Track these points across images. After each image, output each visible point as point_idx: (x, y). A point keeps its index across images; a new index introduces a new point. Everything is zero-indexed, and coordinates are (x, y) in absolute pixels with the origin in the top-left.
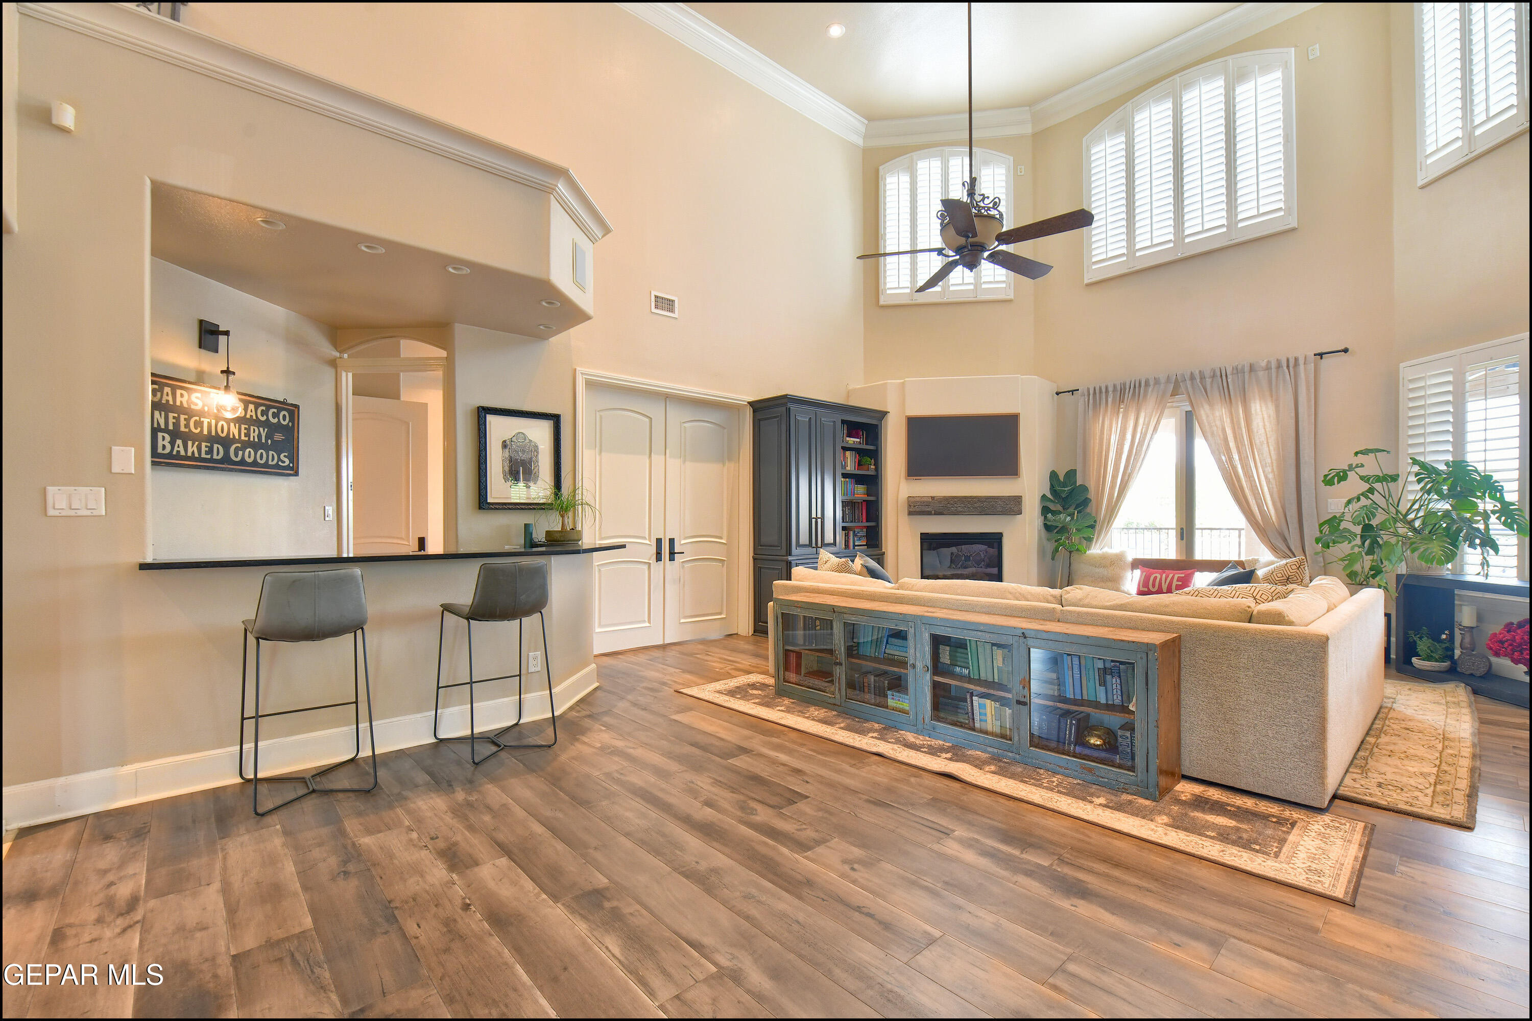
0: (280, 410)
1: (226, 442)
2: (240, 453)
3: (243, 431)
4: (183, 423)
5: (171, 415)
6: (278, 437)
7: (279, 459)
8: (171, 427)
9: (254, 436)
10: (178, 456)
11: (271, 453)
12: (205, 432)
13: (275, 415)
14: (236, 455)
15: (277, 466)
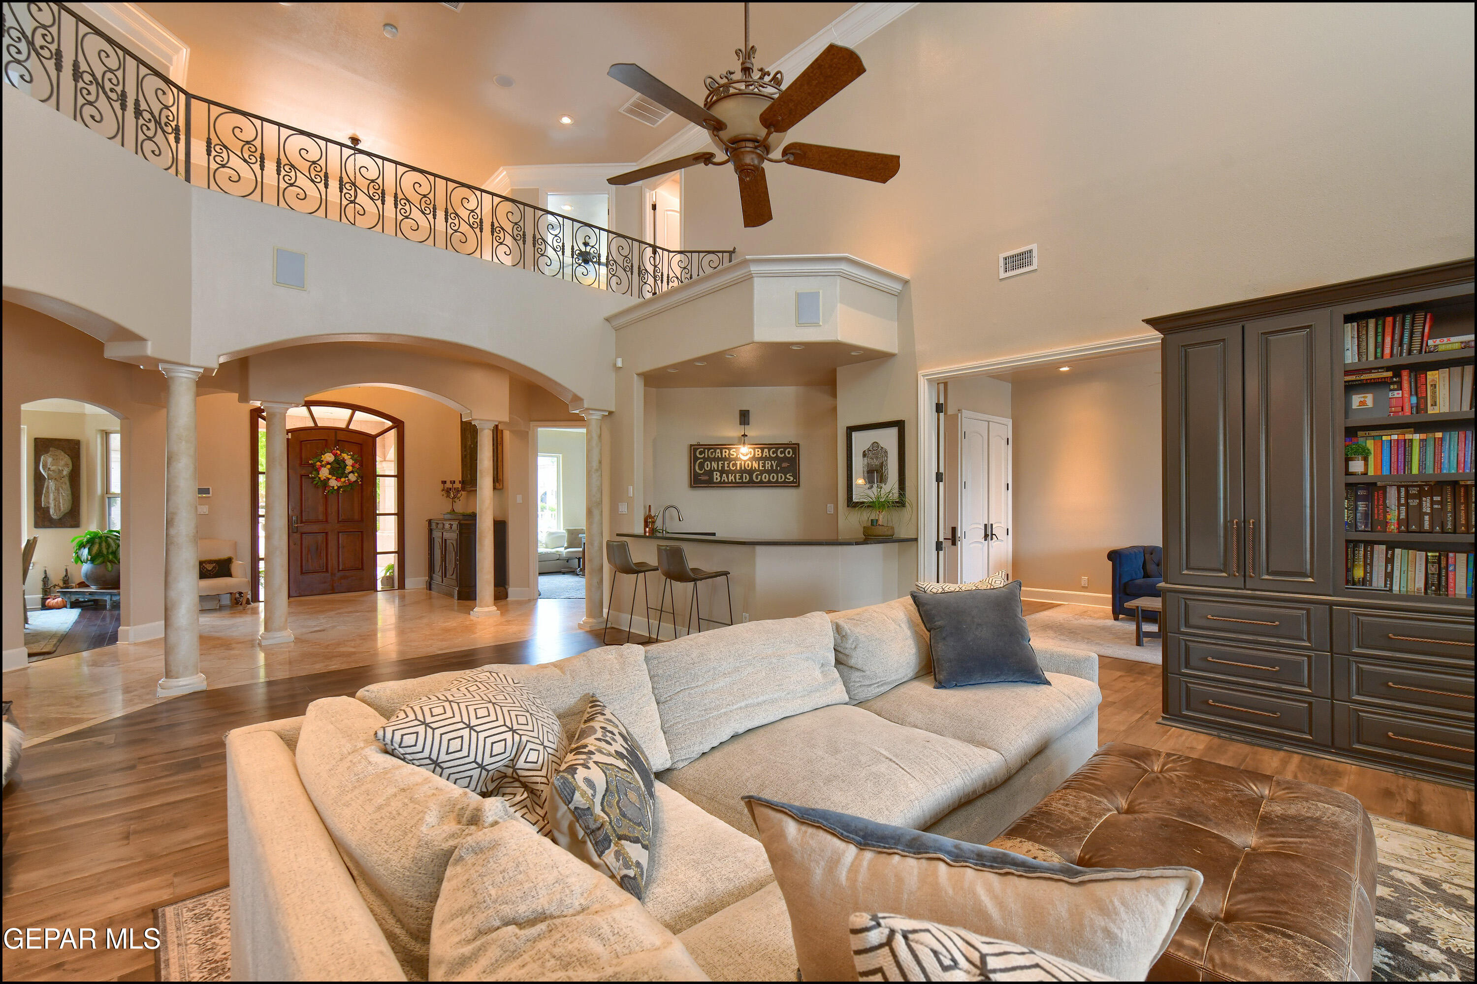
0: (785, 449)
1: (750, 472)
2: (759, 477)
3: (761, 465)
4: (726, 465)
5: (720, 463)
6: (785, 465)
7: (786, 478)
8: (720, 469)
9: (768, 466)
10: (724, 482)
11: (780, 475)
12: (738, 468)
13: (781, 453)
14: (757, 479)
15: (784, 482)
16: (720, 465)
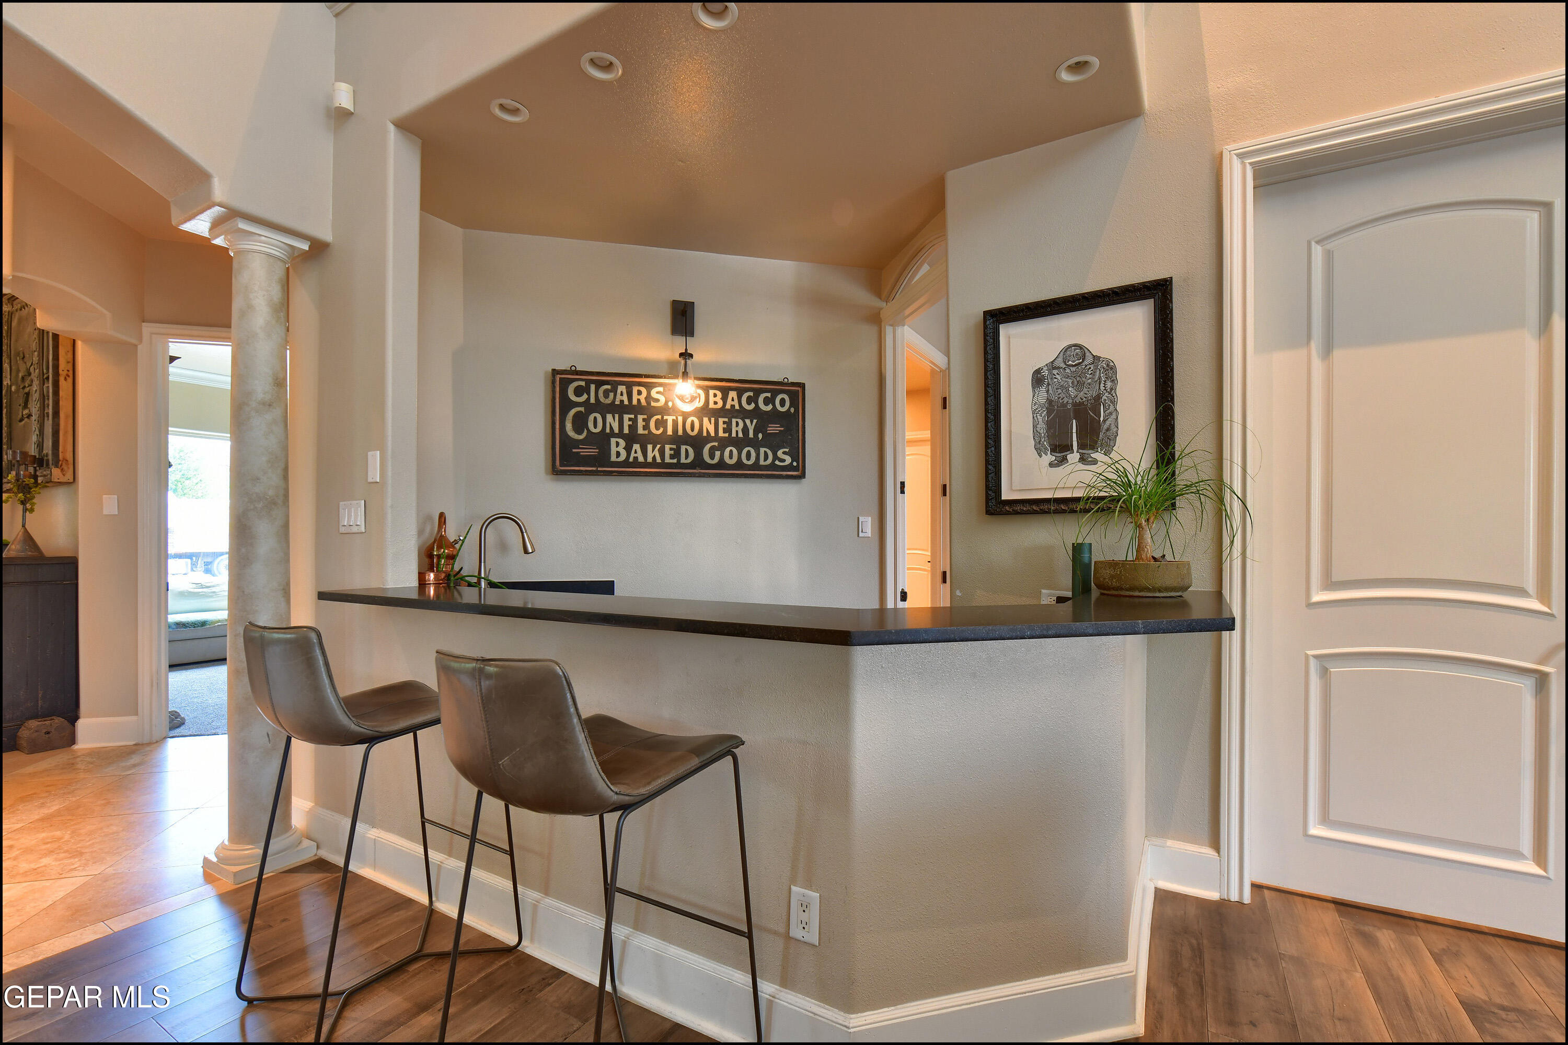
0: (775, 393)
1: (697, 442)
2: (718, 453)
3: (721, 426)
4: (641, 423)
5: (626, 417)
6: (773, 429)
7: (775, 457)
8: (626, 431)
9: (737, 429)
10: (636, 463)
11: (762, 450)
12: (670, 432)
13: (767, 401)
14: (712, 456)
15: (773, 466)
16: (627, 423)
